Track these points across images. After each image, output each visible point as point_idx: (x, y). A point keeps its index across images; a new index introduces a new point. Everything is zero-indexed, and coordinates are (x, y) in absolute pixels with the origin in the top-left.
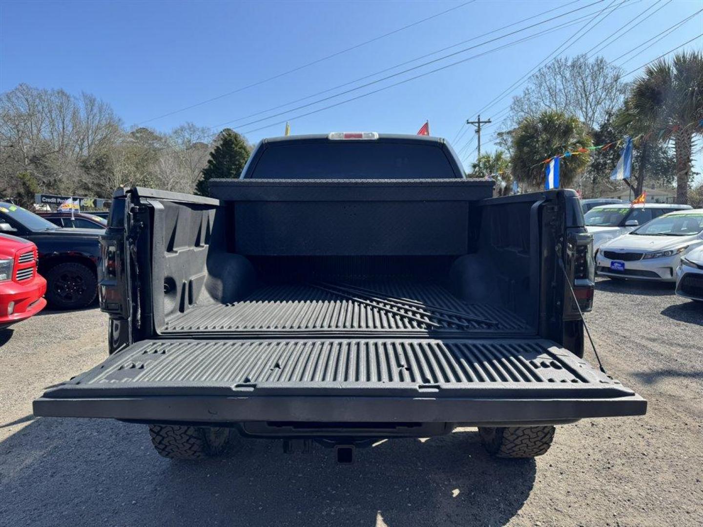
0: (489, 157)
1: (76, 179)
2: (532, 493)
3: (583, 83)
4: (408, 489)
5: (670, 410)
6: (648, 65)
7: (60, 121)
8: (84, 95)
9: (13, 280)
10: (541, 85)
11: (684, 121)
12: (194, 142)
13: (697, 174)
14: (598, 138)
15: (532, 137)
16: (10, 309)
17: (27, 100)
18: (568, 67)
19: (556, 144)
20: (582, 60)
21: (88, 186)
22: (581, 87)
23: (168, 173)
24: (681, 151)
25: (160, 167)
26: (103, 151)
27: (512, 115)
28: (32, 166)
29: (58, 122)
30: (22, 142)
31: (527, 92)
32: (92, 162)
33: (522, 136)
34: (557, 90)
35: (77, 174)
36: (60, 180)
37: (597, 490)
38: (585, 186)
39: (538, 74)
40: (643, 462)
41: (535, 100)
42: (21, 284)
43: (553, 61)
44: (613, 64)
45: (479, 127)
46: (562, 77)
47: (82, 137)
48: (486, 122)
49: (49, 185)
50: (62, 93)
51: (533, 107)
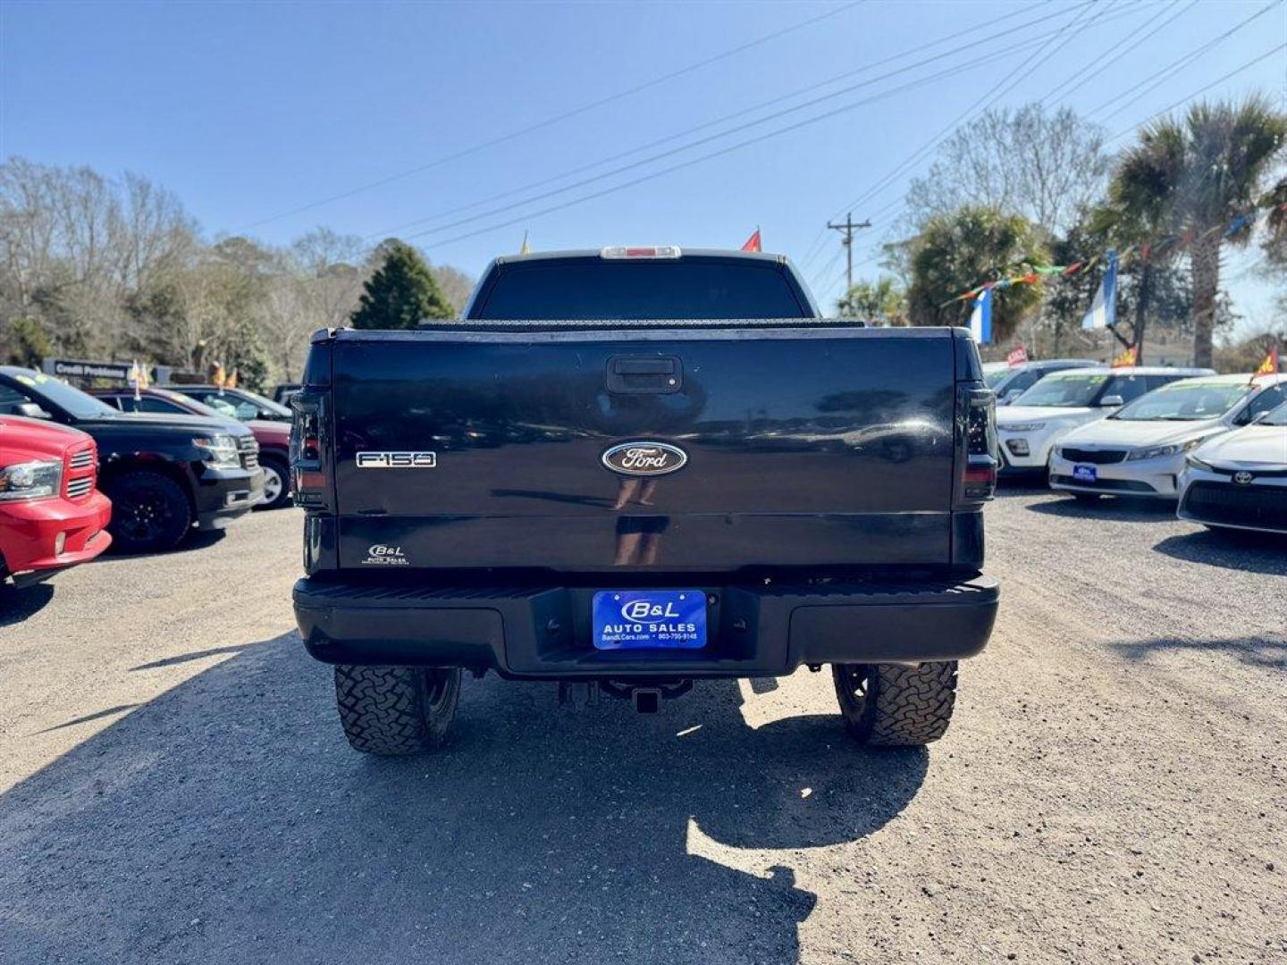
0: (866, 289)
1: (117, 332)
2: (920, 791)
3: (1036, 155)
4: (733, 787)
5: (1145, 683)
6: (1144, 126)
7: (85, 225)
8: (129, 177)
9: (63, 496)
10: (960, 158)
11: (1206, 222)
12: (333, 263)
13: (1240, 317)
14: (1062, 253)
15: (942, 252)
16: (59, 545)
17: (24, 187)
18: (1009, 126)
19: (986, 263)
20: (1033, 113)
21: (139, 345)
22: (1032, 161)
23: (285, 320)
24: (1201, 275)
25: (270, 309)
26: (167, 279)
27: (908, 212)
28: (36, 308)
29: (82, 228)
30: (17, 265)
31: (935, 171)
32: (145, 300)
33: (926, 251)
34: (990, 168)
35: (119, 323)
36: (87, 334)
37: (1018, 785)
38: (1042, 341)
39: (956, 138)
40: (1092, 749)
41: (951, 185)
42: (75, 503)
43: (983, 115)
44: (1090, 120)
45: (849, 234)
46: (999, 143)
47: (125, 255)
48: (861, 226)
49: (67, 342)
50: (87, 174)
51: (947, 199)
